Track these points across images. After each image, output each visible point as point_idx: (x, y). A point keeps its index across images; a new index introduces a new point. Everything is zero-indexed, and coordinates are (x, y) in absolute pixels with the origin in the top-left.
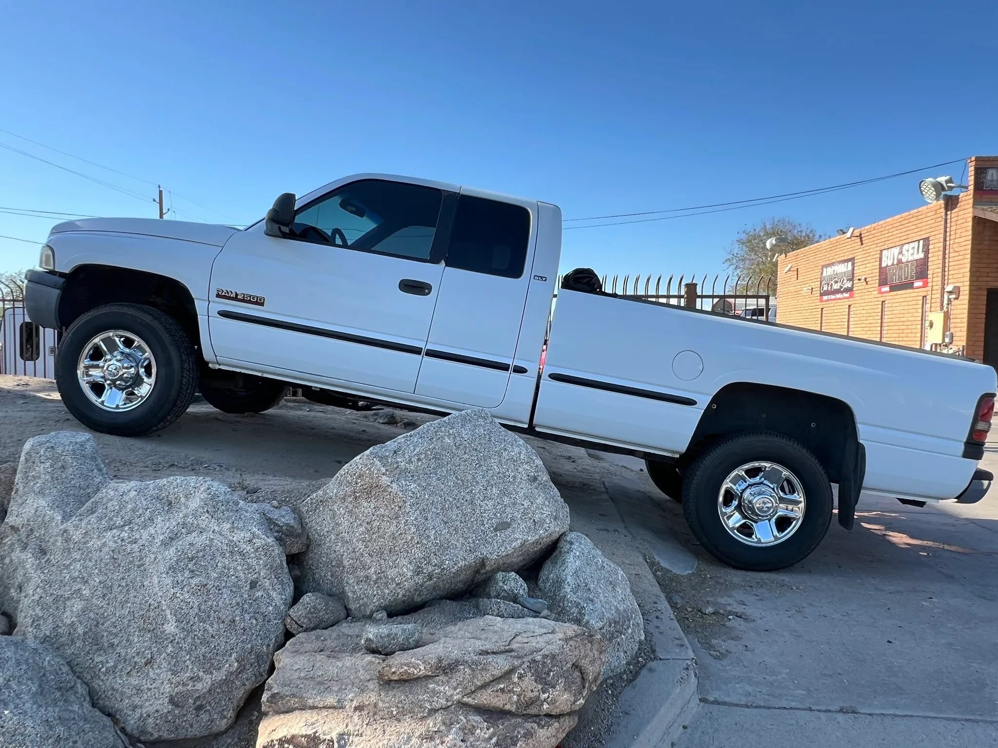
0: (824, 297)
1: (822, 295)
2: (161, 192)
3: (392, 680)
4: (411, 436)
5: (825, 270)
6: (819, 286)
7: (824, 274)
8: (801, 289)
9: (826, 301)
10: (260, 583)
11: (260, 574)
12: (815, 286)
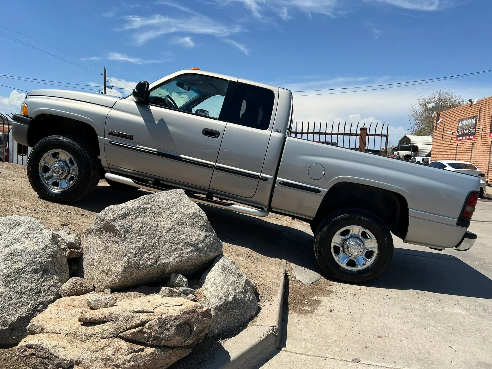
0: (459, 138)
1: (458, 136)
2: (105, 70)
3: (86, 322)
4: (134, 201)
5: (460, 123)
6: (457, 131)
7: (460, 125)
8: (447, 133)
9: (460, 140)
10: (48, 271)
11: (48, 266)
12: (454, 132)
